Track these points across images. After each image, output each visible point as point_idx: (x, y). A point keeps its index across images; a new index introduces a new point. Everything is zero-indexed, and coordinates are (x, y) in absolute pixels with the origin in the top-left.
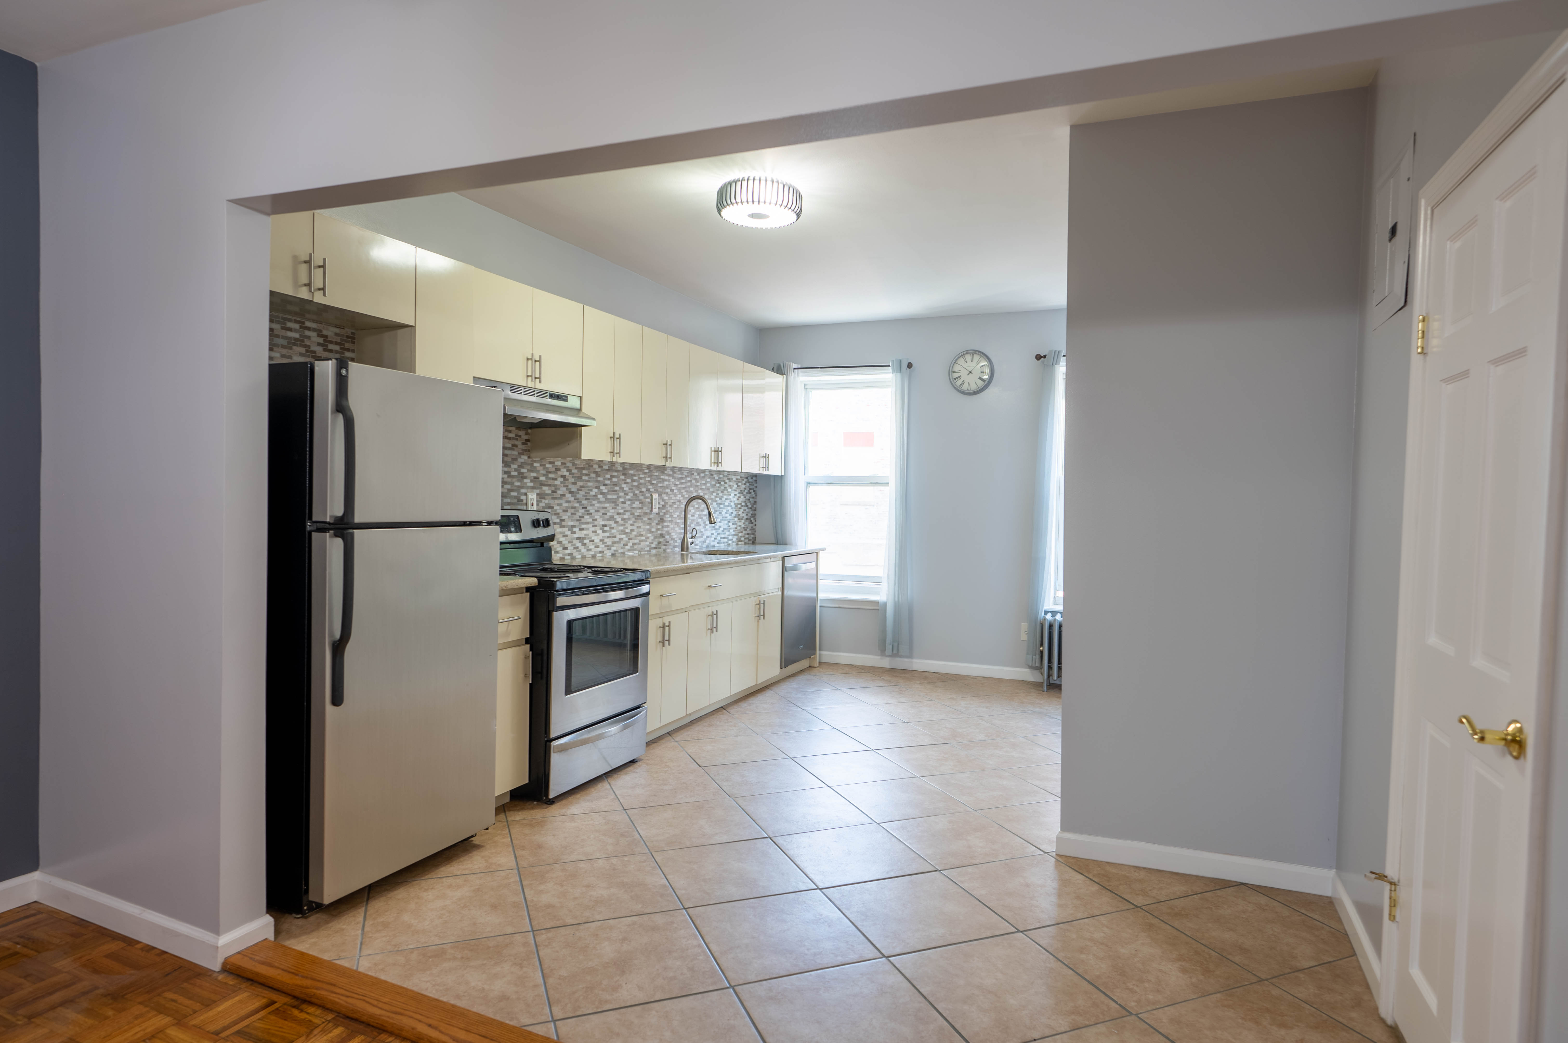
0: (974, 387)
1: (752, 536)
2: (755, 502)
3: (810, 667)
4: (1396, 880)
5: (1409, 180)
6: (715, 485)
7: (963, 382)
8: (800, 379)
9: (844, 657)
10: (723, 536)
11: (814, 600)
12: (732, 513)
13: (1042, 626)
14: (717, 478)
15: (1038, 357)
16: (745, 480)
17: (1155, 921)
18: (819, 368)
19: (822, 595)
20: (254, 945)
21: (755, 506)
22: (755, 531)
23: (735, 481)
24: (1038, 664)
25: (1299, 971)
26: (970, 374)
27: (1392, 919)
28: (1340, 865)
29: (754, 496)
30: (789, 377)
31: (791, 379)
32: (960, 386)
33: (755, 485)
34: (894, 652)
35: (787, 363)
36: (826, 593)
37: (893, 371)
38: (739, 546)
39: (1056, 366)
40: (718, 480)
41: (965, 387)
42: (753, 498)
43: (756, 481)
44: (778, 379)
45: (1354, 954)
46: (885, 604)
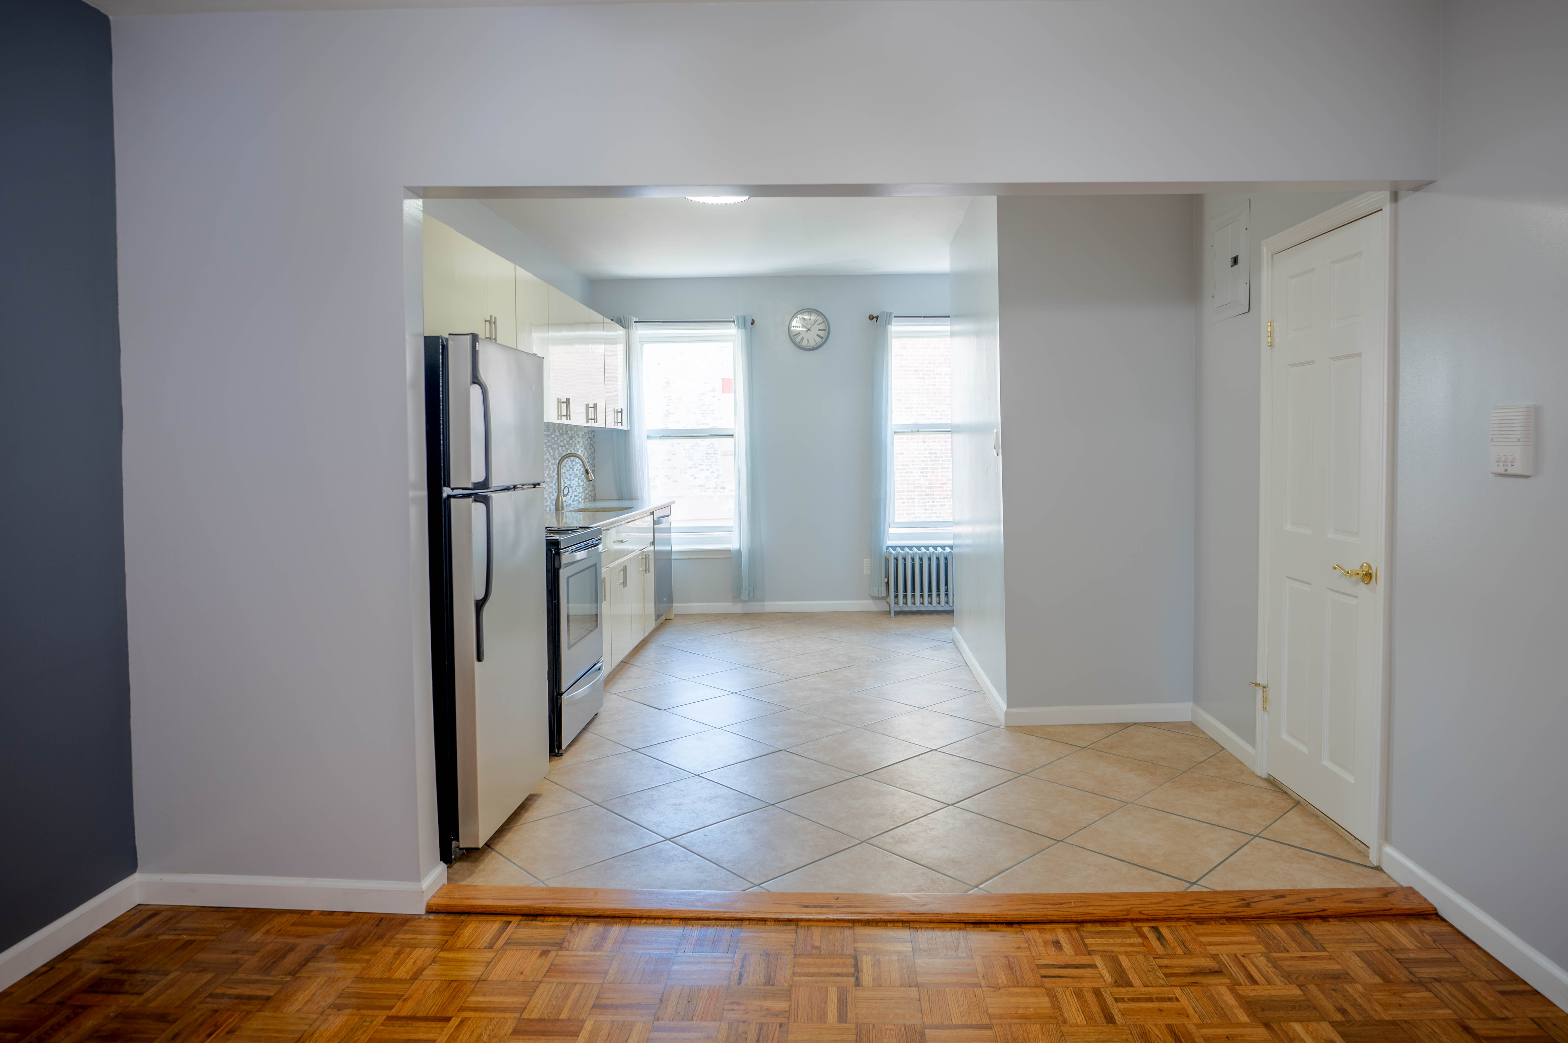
0: (812, 344)
1: (593, 492)
2: (594, 457)
3: (666, 619)
4: (1266, 685)
5: (1246, 229)
6: (569, 442)
7: (802, 339)
8: (640, 332)
9: (696, 607)
10: (576, 494)
11: (669, 553)
12: (580, 470)
13: (887, 561)
14: (570, 435)
15: (871, 318)
16: (587, 435)
17: (1101, 753)
18: (660, 322)
19: (675, 548)
20: (439, 890)
21: (594, 462)
22: (595, 488)
23: (581, 437)
24: (884, 595)
25: (1200, 763)
26: (809, 331)
27: (1265, 710)
28: (1197, 698)
29: (593, 451)
30: (630, 331)
31: (632, 332)
32: (800, 342)
33: (594, 440)
34: (751, 597)
35: (628, 316)
36: (678, 545)
37: (738, 327)
38: (586, 503)
39: (889, 327)
40: (571, 437)
41: (804, 343)
42: (592, 453)
43: (594, 436)
44: (620, 332)
45: (1224, 749)
46: (739, 551)
